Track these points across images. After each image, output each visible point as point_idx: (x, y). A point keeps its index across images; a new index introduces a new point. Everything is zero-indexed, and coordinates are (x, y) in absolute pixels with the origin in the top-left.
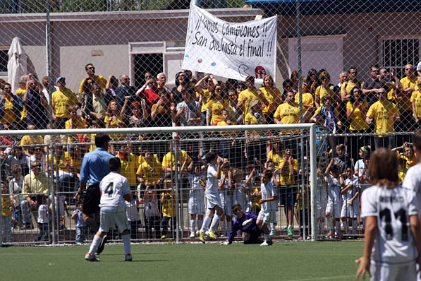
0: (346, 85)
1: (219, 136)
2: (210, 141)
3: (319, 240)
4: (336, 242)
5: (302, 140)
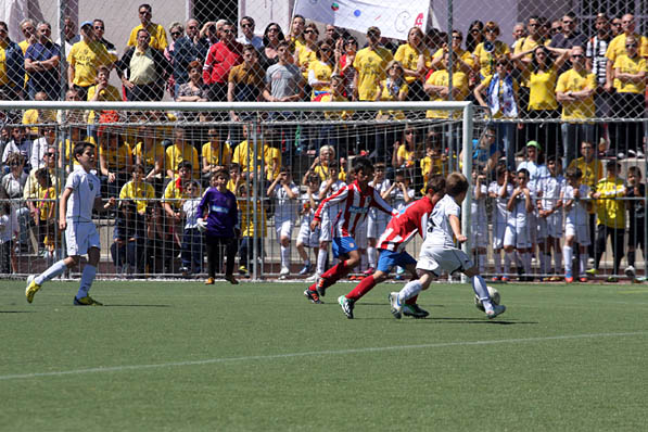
0: (523, 43)
1: (323, 118)
2: (308, 125)
5: (450, 127)
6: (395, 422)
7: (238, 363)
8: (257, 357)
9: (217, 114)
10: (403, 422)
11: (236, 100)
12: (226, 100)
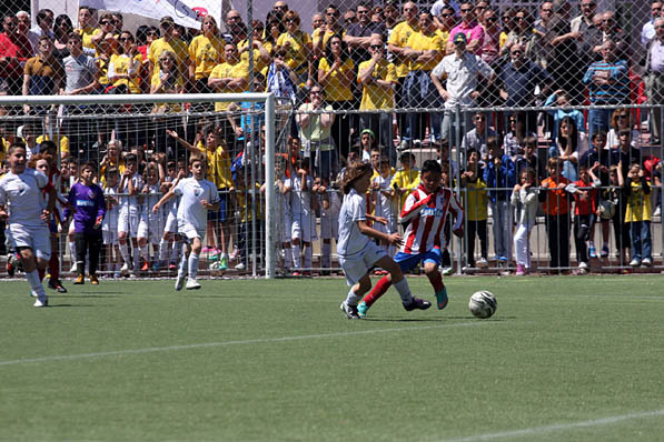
3: (276, 276)
4: (305, 280)
6: (200, 422)
7: (37, 364)
8: (58, 358)
9: (10, 108)
10: (208, 421)
11: (30, 94)
12: (20, 94)
